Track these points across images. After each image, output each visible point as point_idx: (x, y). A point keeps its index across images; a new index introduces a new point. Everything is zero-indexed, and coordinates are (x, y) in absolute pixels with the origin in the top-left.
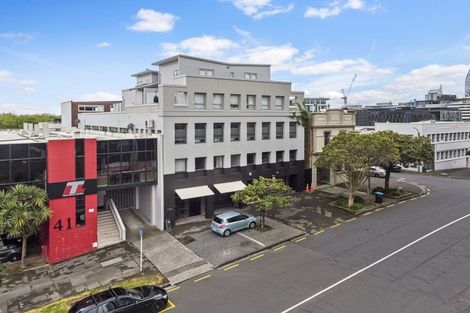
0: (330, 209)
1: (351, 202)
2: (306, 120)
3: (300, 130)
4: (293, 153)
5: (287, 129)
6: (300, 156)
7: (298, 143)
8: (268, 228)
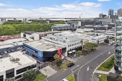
0: (86, 53)
1: (88, 52)
2: (82, 42)
3: (81, 43)
4: (80, 46)
5: (80, 43)
6: (81, 46)
7: (81, 45)
8: (80, 56)
